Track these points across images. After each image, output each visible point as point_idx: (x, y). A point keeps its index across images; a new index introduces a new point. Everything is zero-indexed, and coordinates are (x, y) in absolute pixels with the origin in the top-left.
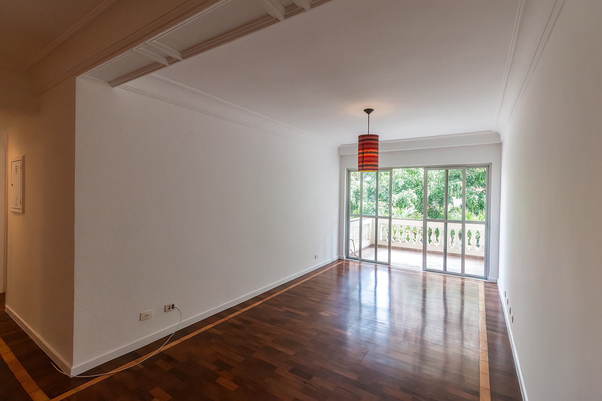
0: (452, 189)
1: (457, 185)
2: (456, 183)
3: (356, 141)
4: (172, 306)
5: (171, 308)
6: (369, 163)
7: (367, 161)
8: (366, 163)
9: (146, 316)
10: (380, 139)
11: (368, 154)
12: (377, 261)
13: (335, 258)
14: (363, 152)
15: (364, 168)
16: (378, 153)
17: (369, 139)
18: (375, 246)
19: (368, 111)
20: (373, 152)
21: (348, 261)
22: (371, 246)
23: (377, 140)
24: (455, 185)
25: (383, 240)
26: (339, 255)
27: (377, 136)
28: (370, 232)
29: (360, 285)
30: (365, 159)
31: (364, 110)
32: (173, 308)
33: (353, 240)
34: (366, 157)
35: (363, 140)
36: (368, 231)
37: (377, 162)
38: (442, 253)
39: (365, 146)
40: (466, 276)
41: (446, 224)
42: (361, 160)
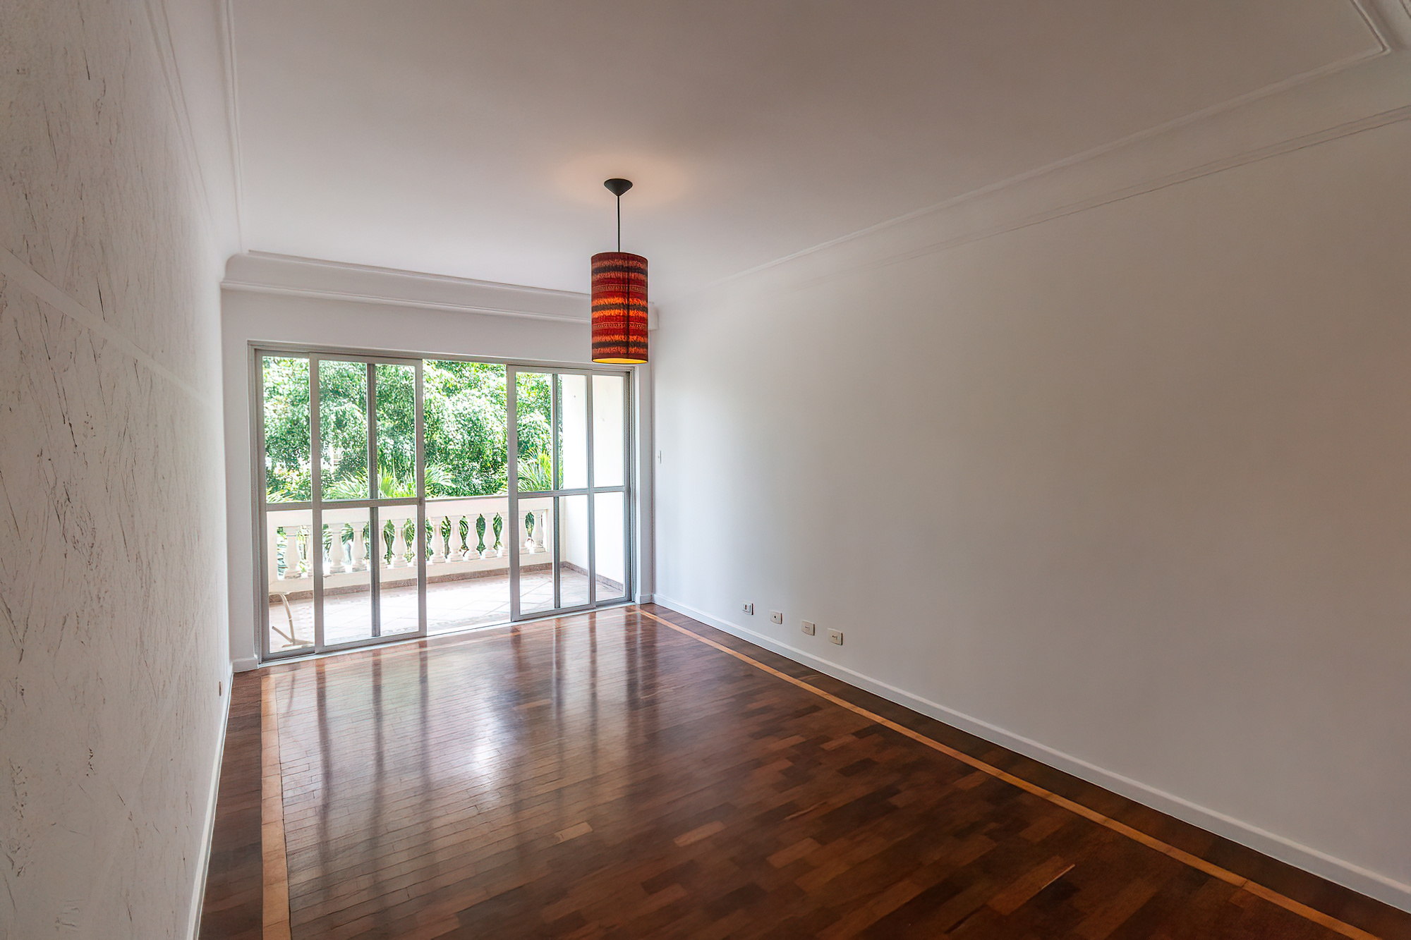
0: (332, 421)
2: (343, 408)
6: (632, 338)
11: (637, 313)
14: (628, 305)
15: (632, 350)
17: (641, 269)
19: (619, 186)
24: (341, 413)
30: (631, 325)
31: (606, 183)
34: (632, 318)
35: (604, 269)
39: (633, 288)
40: (598, 606)
41: (556, 499)
42: (621, 325)
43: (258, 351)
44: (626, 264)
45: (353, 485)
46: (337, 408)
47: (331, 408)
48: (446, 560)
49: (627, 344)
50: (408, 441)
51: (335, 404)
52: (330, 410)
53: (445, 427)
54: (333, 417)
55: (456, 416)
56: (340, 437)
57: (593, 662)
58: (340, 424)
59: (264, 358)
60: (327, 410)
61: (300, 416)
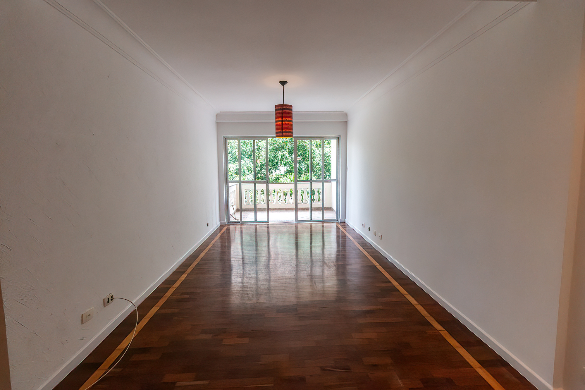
1: (283, 155)
2: (283, 153)
3: (274, 109)
4: (111, 298)
5: (110, 300)
6: (288, 130)
7: (286, 128)
8: (285, 130)
9: (88, 316)
10: (294, 110)
11: (287, 122)
12: (257, 221)
13: (218, 224)
14: (283, 120)
15: (284, 134)
16: (292, 121)
17: (287, 109)
18: (240, 210)
19: (283, 83)
20: (288, 121)
21: (229, 225)
22: (238, 210)
23: (292, 110)
25: (247, 204)
26: (220, 221)
27: (291, 106)
28: (236, 198)
29: (257, 242)
30: (284, 126)
31: (280, 82)
32: (112, 300)
33: (232, 206)
34: (286, 124)
35: (279, 109)
36: (234, 197)
37: (292, 129)
38: (308, 208)
39: (284, 115)
40: (325, 221)
41: (311, 183)
42: (281, 127)
43: (226, 139)
44: (281, 108)
45: (285, 179)
46: (281, 153)
47: (280, 153)
48: (285, 204)
49: (282, 132)
50: (304, 165)
51: (281, 152)
52: (279, 154)
53: (316, 159)
54: (280, 157)
55: (320, 155)
56: (283, 163)
57: (311, 239)
58: (282, 159)
59: (228, 141)
60: (278, 154)
61: (271, 156)
